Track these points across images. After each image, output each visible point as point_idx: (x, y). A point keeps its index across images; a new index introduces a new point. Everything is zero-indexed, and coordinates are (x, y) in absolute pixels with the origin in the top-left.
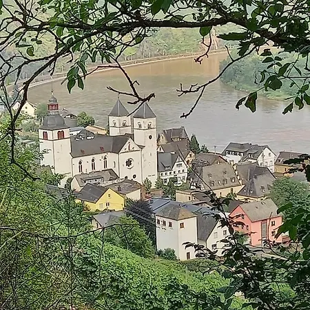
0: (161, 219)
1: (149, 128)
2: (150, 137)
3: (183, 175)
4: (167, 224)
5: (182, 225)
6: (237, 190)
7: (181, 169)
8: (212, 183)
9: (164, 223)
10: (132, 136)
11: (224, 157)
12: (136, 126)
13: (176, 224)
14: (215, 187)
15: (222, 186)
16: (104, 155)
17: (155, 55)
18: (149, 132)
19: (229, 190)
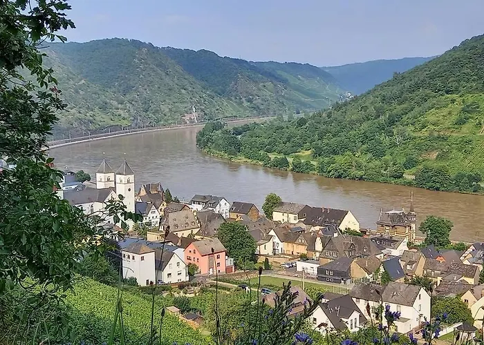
0: (127, 253)
1: (128, 182)
2: (129, 190)
3: (157, 220)
4: (131, 257)
5: (142, 258)
6: (195, 231)
7: (154, 215)
8: (176, 226)
9: (129, 256)
10: (114, 189)
11: (190, 206)
12: (118, 181)
13: (138, 257)
14: (179, 229)
15: (184, 228)
16: (91, 204)
17: (147, 127)
18: (128, 186)
19: (189, 232)
